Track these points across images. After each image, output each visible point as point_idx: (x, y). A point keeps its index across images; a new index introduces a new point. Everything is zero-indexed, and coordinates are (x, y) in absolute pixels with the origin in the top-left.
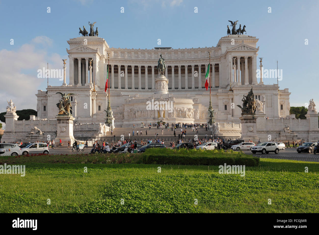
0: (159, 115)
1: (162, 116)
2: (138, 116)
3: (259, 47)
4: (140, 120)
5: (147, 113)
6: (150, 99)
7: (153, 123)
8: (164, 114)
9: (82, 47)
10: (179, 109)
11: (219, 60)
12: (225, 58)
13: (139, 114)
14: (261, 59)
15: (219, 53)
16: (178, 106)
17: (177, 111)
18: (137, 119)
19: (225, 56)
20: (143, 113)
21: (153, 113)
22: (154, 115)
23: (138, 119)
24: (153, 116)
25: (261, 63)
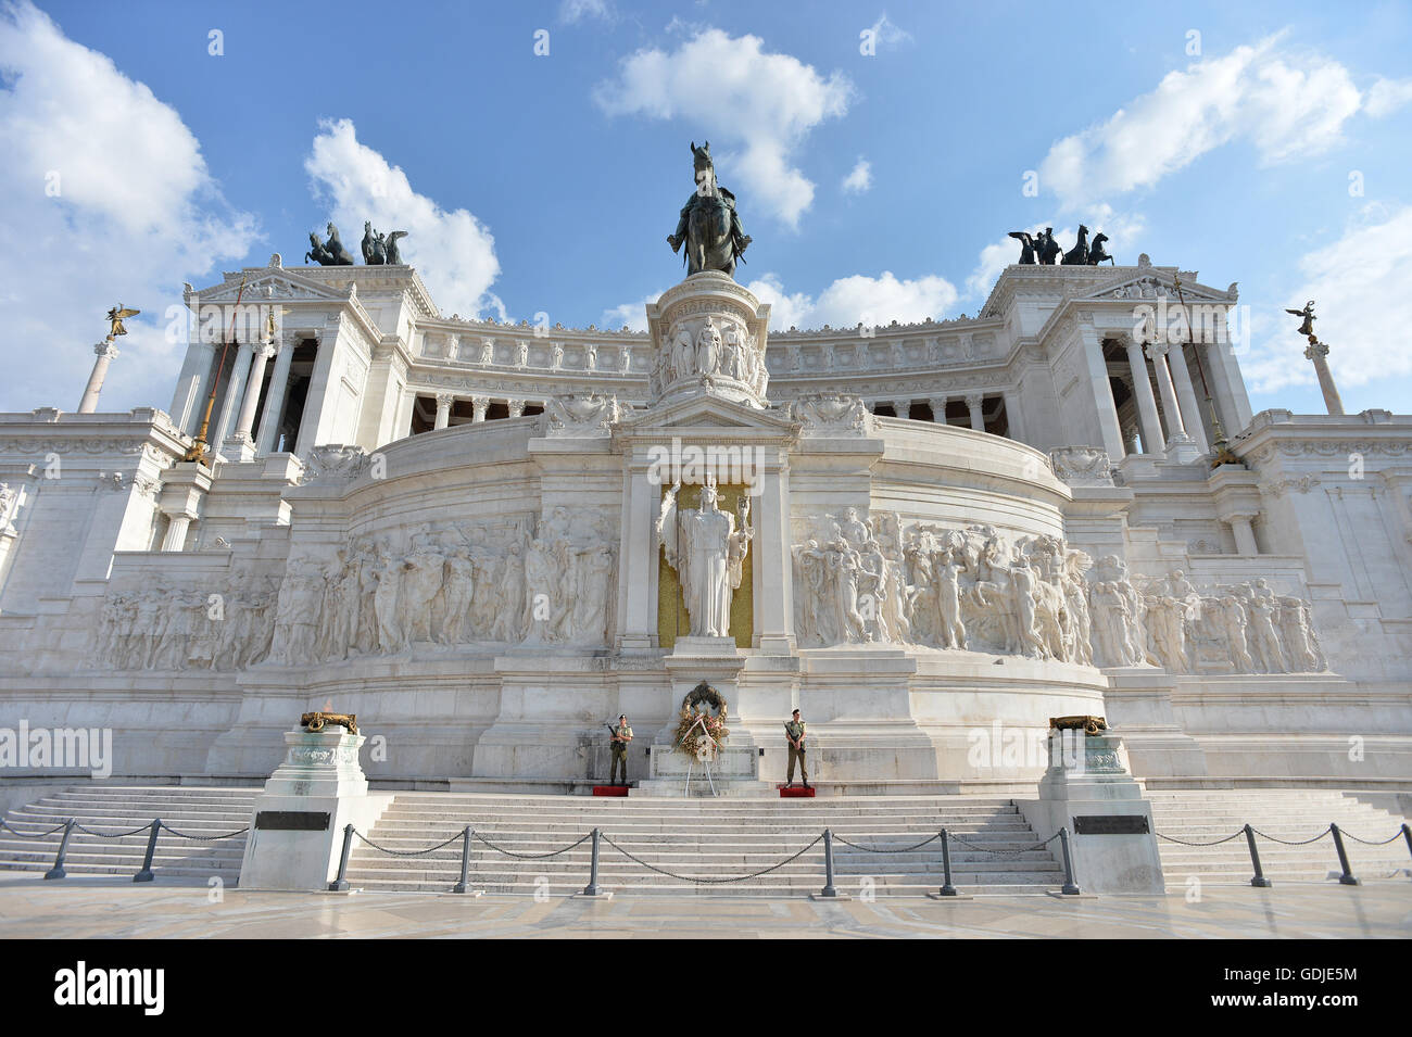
0: (670, 612)
1: (711, 629)
2: (400, 625)
3: (1235, 284)
4: (417, 670)
5: (509, 584)
6: (573, 417)
7: (581, 728)
8: (743, 598)
9: (273, 277)
10: (930, 543)
11: (1001, 374)
12: (1045, 357)
13: (416, 598)
14: (1307, 315)
15: (1003, 344)
16: (915, 508)
17: (912, 558)
18: (380, 667)
19: (1041, 345)
20: (461, 585)
21: (598, 582)
22: (609, 608)
23: (393, 667)
24: (585, 629)
25: (1313, 340)
